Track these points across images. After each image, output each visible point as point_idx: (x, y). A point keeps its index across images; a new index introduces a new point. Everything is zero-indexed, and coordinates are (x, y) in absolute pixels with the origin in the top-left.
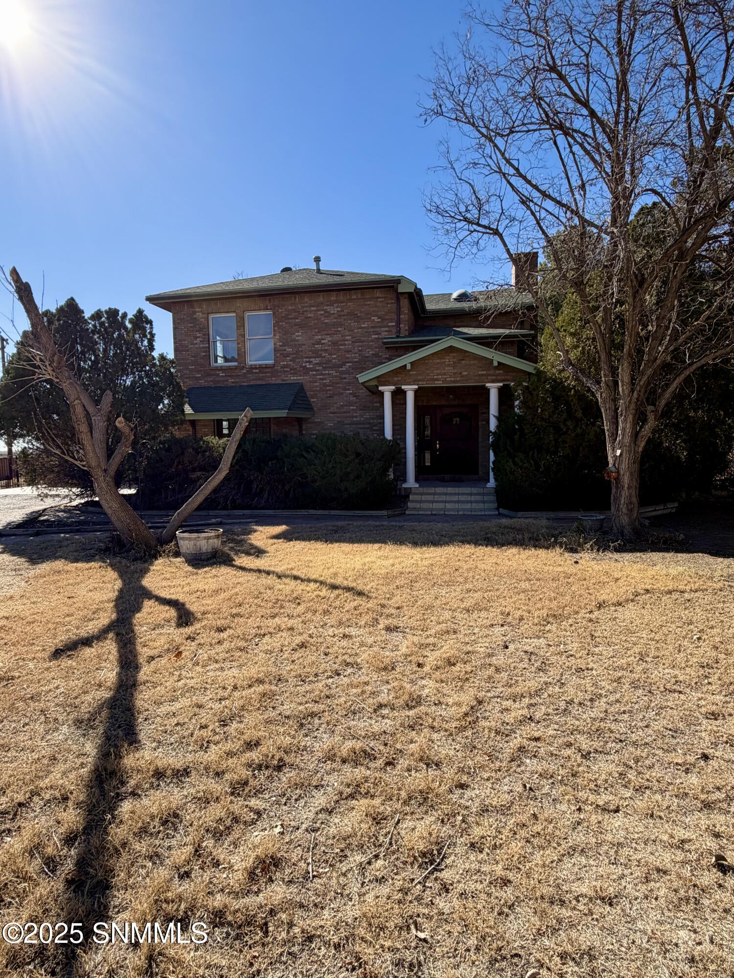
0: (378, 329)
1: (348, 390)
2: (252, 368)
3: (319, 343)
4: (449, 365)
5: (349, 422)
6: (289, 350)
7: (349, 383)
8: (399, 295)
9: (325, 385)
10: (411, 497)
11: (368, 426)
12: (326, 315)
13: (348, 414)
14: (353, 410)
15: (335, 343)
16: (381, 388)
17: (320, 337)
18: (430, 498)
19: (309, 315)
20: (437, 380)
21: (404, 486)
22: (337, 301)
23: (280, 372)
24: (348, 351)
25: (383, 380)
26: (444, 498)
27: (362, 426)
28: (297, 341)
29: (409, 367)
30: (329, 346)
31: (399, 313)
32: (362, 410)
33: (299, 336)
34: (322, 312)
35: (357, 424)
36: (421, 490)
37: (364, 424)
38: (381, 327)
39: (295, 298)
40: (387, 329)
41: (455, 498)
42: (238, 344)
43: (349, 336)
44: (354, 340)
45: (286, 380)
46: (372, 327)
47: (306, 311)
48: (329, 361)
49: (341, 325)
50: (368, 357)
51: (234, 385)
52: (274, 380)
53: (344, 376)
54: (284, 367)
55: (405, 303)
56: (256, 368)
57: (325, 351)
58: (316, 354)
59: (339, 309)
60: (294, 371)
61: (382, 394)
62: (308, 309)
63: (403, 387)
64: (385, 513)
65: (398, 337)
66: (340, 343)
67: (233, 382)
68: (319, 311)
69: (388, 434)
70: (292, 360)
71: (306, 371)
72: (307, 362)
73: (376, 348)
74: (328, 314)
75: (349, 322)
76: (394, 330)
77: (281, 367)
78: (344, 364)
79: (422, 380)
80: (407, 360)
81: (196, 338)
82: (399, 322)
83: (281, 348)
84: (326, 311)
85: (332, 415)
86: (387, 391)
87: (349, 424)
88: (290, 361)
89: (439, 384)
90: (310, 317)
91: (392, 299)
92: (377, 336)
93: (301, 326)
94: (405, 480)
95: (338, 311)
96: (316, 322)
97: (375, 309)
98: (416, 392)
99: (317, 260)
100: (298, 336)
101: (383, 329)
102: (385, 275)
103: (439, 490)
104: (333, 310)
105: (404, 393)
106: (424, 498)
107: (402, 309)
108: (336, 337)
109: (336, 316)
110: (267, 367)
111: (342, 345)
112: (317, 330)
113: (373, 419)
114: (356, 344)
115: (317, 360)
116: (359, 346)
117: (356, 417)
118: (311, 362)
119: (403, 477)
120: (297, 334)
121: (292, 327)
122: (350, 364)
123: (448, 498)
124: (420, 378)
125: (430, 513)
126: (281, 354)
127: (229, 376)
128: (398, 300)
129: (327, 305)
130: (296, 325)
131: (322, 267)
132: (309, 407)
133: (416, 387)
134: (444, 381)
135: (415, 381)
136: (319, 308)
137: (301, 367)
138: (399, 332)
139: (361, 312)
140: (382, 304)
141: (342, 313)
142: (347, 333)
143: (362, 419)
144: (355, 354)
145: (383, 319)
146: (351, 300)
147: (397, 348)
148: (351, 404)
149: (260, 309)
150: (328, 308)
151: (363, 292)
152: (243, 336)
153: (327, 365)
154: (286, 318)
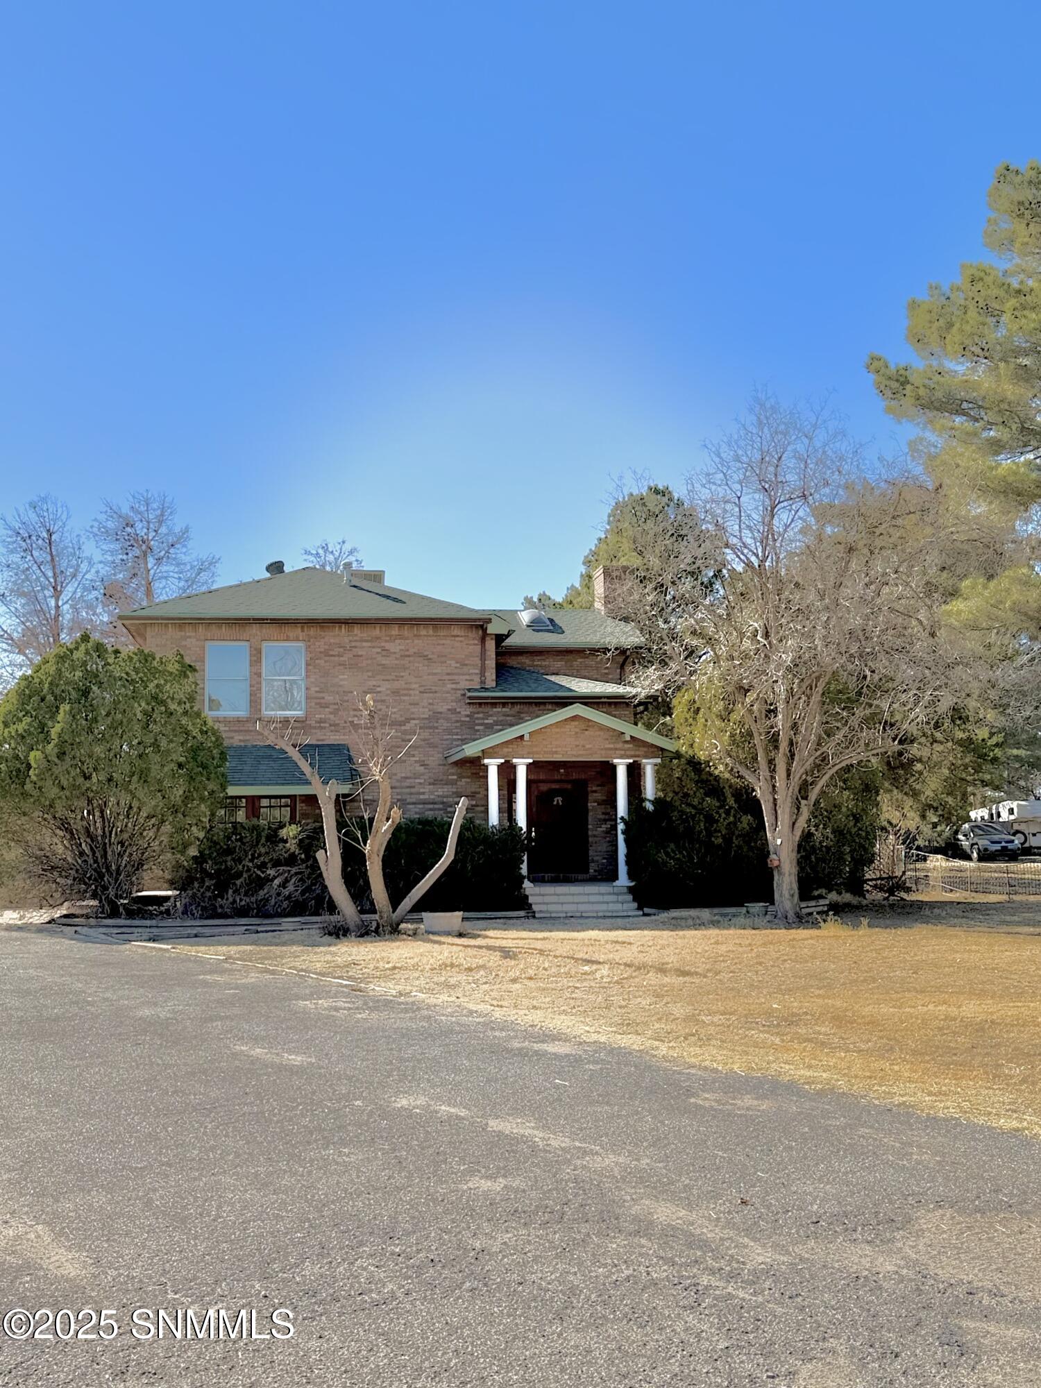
0: (456, 677)
1: (414, 756)
2: (272, 721)
4: (572, 736)
5: (414, 800)
6: (329, 698)
8: (487, 640)
11: (441, 806)
12: (384, 653)
13: (413, 790)
14: (420, 783)
15: (395, 692)
16: (484, 761)
17: (375, 683)
19: (360, 653)
20: (556, 753)
22: (401, 637)
23: (315, 728)
24: (414, 704)
27: (431, 806)
28: (340, 686)
29: (527, 737)
30: (387, 695)
31: (483, 657)
32: (430, 784)
33: (343, 679)
34: (379, 650)
35: (424, 804)
37: (435, 803)
38: (460, 674)
39: (340, 627)
40: (468, 677)
43: (416, 683)
44: (422, 689)
45: (321, 740)
46: (448, 674)
47: (355, 647)
49: (405, 669)
50: (441, 713)
51: (242, 744)
54: (321, 721)
55: (491, 645)
56: (276, 722)
59: (403, 647)
60: (334, 727)
61: (486, 767)
62: (358, 644)
63: (515, 761)
65: (482, 690)
66: (402, 692)
67: (240, 741)
68: (374, 647)
69: (493, 815)
70: (335, 713)
71: (353, 728)
72: (354, 716)
73: (453, 701)
74: (387, 652)
75: (416, 665)
76: (477, 679)
77: (316, 722)
78: (408, 720)
79: (537, 753)
80: (525, 728)
82: (483, 669)
83: (317, 695)
84: (384, 649)
86: (493, 765)
87: (416, 804)
88: (331, 713)
90: (361, 656)
91: (474, 639)
92: (454, 686)
93: (346, 666)
95: (401, 650)
96: (369, 662)
97: (452, 650)
100: (341, 680)
101: (461, 677)
102: (463, 607)
104: (395, 647)
107: (487, 653)
108: (397, 685)
109: (398, 656)
110: (294, 719)
111: (405, 695)
112: (370, 674)
114: (425, 695)
116: (429, 698)
117: (423, 793)
118: (361, 716)
120: (341, 677)
121: (334, 668)
122: (417, 722)
124: (535, 749)
126: (316, 704)
127: (235, 731)
128: (483, 640)
129: (386, 641)
130: (340, 665)
133: (531, 761)
134: (565, 755)
135: (529, 753)
136: (374, 644)
137: (346, 722)
138: (483, 682)
139: (433, 653)
140: (466, 646)
141: (407, 653)
142: (413, 680)
143: (432, 797)
144: (423, 707)
145: (463, 665)
146: (419, 637)
147: (480, 704)
148: (416, 776)
149: (288, 639)
150: (387, 646)
151: (435, 627)
152: (259, 675)
153: (384, 721)
154: (325, 654)
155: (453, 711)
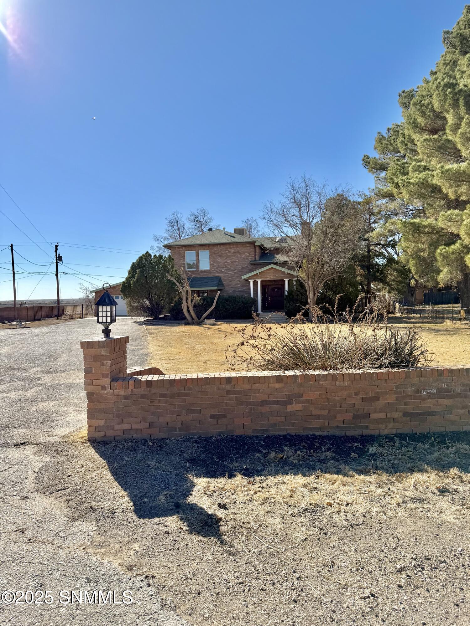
2: (201, 271)
3: (226, 262)
4: (272, 273)
5: (237, 290)
6: (215, 264)
8: (255, 247)
9: (229, 277)
11: (245, 292)
13: (237, 288)
14: (239, 286)
15: (232, 262)
16: (249, 280)
17: (227, 260)
18: (265, 316)
20: (268, 278)
22: (233, 248)
23: (212, 272)
25: (250, 278)
28: (218, 261)
29: (258, 274)
30: (230, 263)
31: (255, 252)
32: (242, 287)
33: (219, 259)
35: (240, 291)
36: (263, 314)
37: (243, 291)
39: (218, 246)
40: (251, 258)
42: (196, 262)
45: (214, 275)
46: (246, 257)
47: (222, 251)
48: (230, 269)
49: (234, 256)
50: (244, 267)
51: (195, 277)
52: (209, 275)
53: (235, 274)
54: (214, 270)
55: (258, 249)
56: (203, 271)
57: (229, 265)
58: (226, 266)
60: (217, 272)
61: (250, 282)
63: (257, 280)
65: (255, 261)
68: (226, 251)
69: (252, 295)
70: (217, 268)
71: (222, 272)
72: (222, 269)
73: (247, 264)
74: (230, 252)
75: (237, 255)
76: (253, 258)
78: (236, 270)
79: (263, 278)
80: (257, 272)
81: (180, 260)
82: (255, 255)
83: (212, 264)
84: (229, 251)
85: (231, 288)
90: (223, 253)
91: (253, 248)
92: (247, 260)
93: (220, 256)
94: (258, 311)
96: (225, 254)
97: (247, 250)
98: (261, 282)
101: (249, 258)
103: (268, 314)
104: (232, 250)
105: (257, 282)
108: (233, 260)
109: (233, 253)
110: (207, 270)
111: (235, 263)
112: (225, 258)
113: (246, 289)
114: (240, 263)
115: (226, 268)
117: (240, 289)
118: (224, 269)
119: (257, 309)
121: (216, 257)
122: (238, 270)
126: (212, 266)
127: (193, 274)
130: (218, 256)
131: (226, 230)
132: (223, 286)
133: (261, 280)
134: (270, 278)
135: (261, 278)
137: (220, 271)
138: (255, 259)
139: (242, 251)
140: (250, 249)
141: (235, 252)
142: (237, 259)
144: (240, 266)
145: (250, 254)
146: (238, 247)
147: (255, 264)
148: (238, 284)
149: (205, 250)
150: (230, 250)
151: (242, 245)
152: (198, 259)
153: (230, 270)
154: (214, 253)
155: (247, 267)
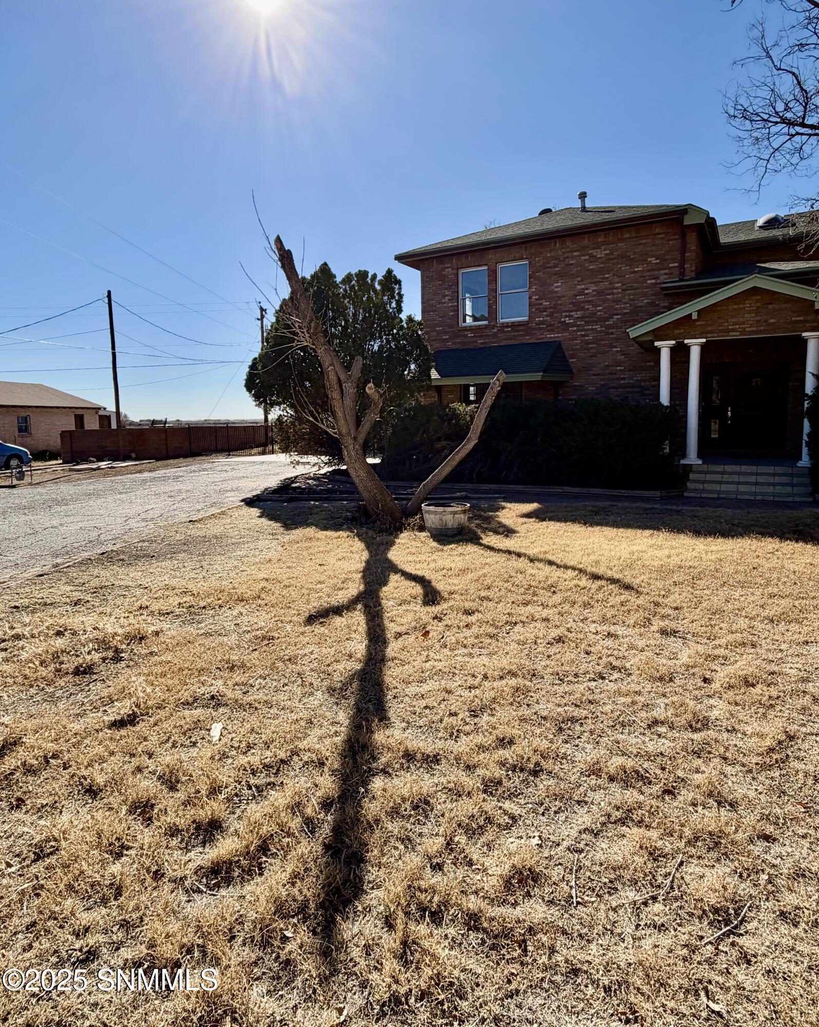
0: (656, 273)
1: (615, 347)
2: (505, 327)
3: (581, 293)
4: (750, 312)
5: (615, 385)
6: (546, 303)
7: (617, 339)
8: (684, 230)
9: (588, 343)
10: (692, 476)
11: (638, 390)
12: (591, 259)
13: (614, 376)
14: (621, 370)
15: (600, 293)
16: (656, 344)
17: (583, 286)
18: (718, 477)
19: (571, 262)
20: (733, 330)
21: (682, 462)
22: (604, 243)
23: (536, 329)
24: (616, 301)
25: (661, 333)
26: (736, 478)
27: (630, 390)
28: (556, 292)
29: (695, 316)
30: (594, 296)
31: (683, 250)
32: (630, 370)
33: (558, 286)
34: (587, 257)
35: (624, 388)
36: (705, 467)
37: (633, 387)
38: (659, 269)
39: (555, 243)
40: (667, 271)
41: (752, 479)
42: (489, 300)
43: (618, 283)
44: (624, 287)
45: (540, 339)
46: (648, 271)
47: (567, 257)
48: (593, 314)
49: (609, 270)
50: (641, 307)
51: (483, 346)
52: (528, 339)
53: (610, 331)
54: (542, 323)
55: (692, 239)
56: (508, 327)
57: (589, 302)
58: (578, 306)
59: (608, 252)
60: (551, 328)
61: (658, 351)
62: (569, 255)
63: (686, 341)
64: (657, 494)
65: (681, 280)
66: (606, 292)
67: (482, 343)
68: (583, 255)
69: (665, 397)
70: (550, 315)
71: (566, 326)
72: (566, 316)
73: (653, 295)
74: (593, 257)
75: (619, 266)
76: (676, 272)
77: (537, 324)
78: (611, 316)
79: (711, 332)
80: (692, 308)
81: (445, 296)
82: (682, 262)
83: (537, 302)
84: (591, 256)
85: (595, 377)
86: (665, 348)
87: (616, 388)
88: (547, 316)
89: (734, 336)
90: (572, 264)
91: (676, 234)
92: (653, 281)
93: (560, 275)
94: (684, 455)
95: (606, 254)
96: (579, 269)
97: (654, 248)
98: (704, 348)
99: (583, 196)
101: (662, 272)
102: (668, 206)
103: (729, 468)
104: (600, 253)
105: (687, 349)
106: (709, 477)
107: (688, 246)
108: (602, 286)
109: (603, 260)
110: (520, 324)
111: (609, 294)
112: (579, 279)
113: (645, 381)
114: (627, 292)
115: (579, 314)
116: (630, 295)
117: (624, 379)
118: (572, 316)
119: (682, 450)
120: (556, 285)
121: (550, 278)
122: (619, 317)
123: (742, 479)
124: (709, 328)
125: (716, 496)
126: (536, 309)
127: (479, 336)
128: (683, 236)
129: (593, 249)
130: (555, 274)
131: (589, 204)
132: (568, 369)
133: (704, 340)
134: (744, 332)
135: (702, 333)
136: (583, 253)
137: (559, 322)
138: (682, 274)
139: (635, 253)
140: (666, 241)
141: (611, 257)
142: (617, 280)
143: (631, 381)
144: (625, 303)
145: (663, 260)
146: (622, 240)
147: (678, 294)
148: (619, 363)
149: (515, 258)
150: (594, 252)
153: (591, 318)
154: (544, 267)
155: (652, 302)
